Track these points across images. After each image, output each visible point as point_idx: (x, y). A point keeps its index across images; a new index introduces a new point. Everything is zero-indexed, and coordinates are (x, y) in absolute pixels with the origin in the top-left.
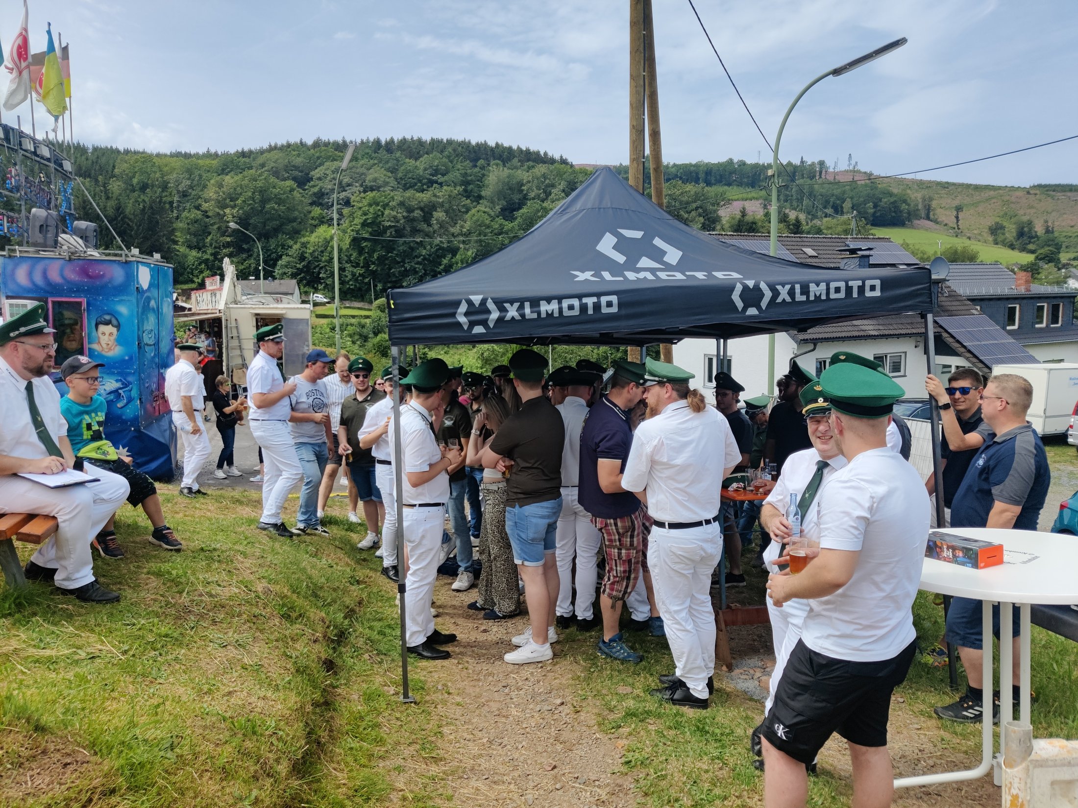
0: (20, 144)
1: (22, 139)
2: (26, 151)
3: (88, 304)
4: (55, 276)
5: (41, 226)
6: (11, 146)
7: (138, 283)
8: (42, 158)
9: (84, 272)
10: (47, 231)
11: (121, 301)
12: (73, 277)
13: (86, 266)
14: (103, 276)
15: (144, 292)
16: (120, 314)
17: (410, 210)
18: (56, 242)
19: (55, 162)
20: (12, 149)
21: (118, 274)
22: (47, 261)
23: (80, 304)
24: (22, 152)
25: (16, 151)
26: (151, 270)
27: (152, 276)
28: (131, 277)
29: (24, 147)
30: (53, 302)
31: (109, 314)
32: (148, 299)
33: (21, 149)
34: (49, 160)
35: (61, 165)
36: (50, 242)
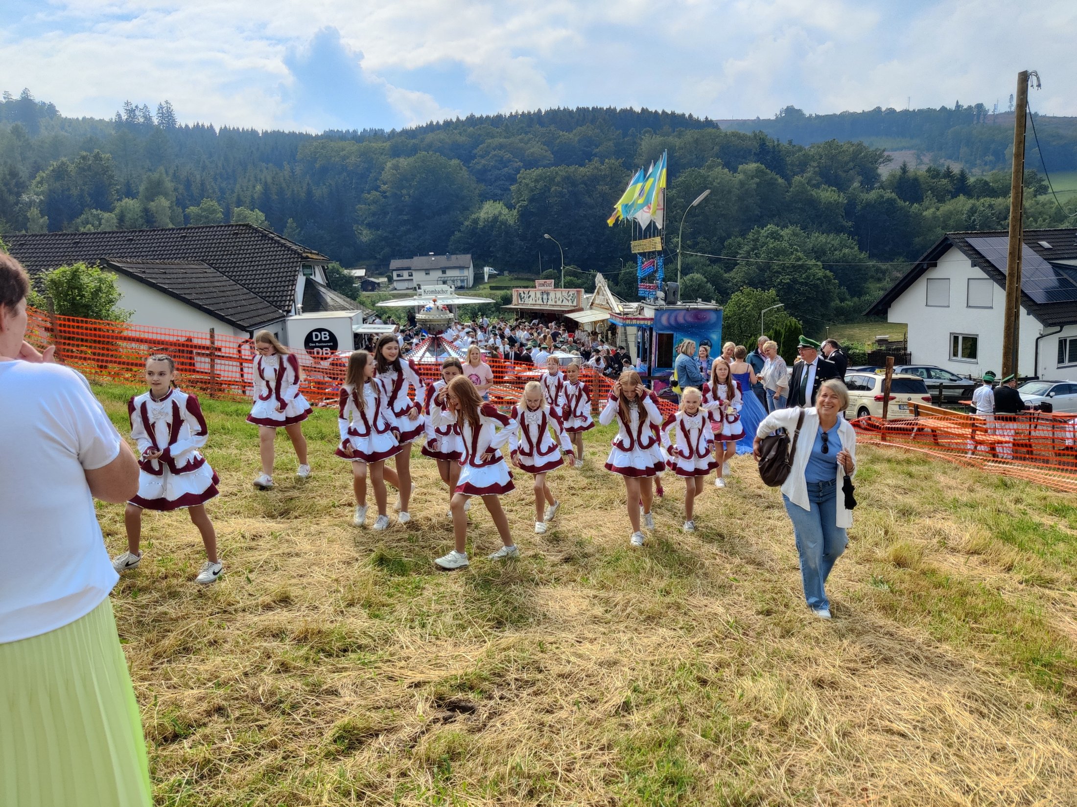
17: (574, 184)
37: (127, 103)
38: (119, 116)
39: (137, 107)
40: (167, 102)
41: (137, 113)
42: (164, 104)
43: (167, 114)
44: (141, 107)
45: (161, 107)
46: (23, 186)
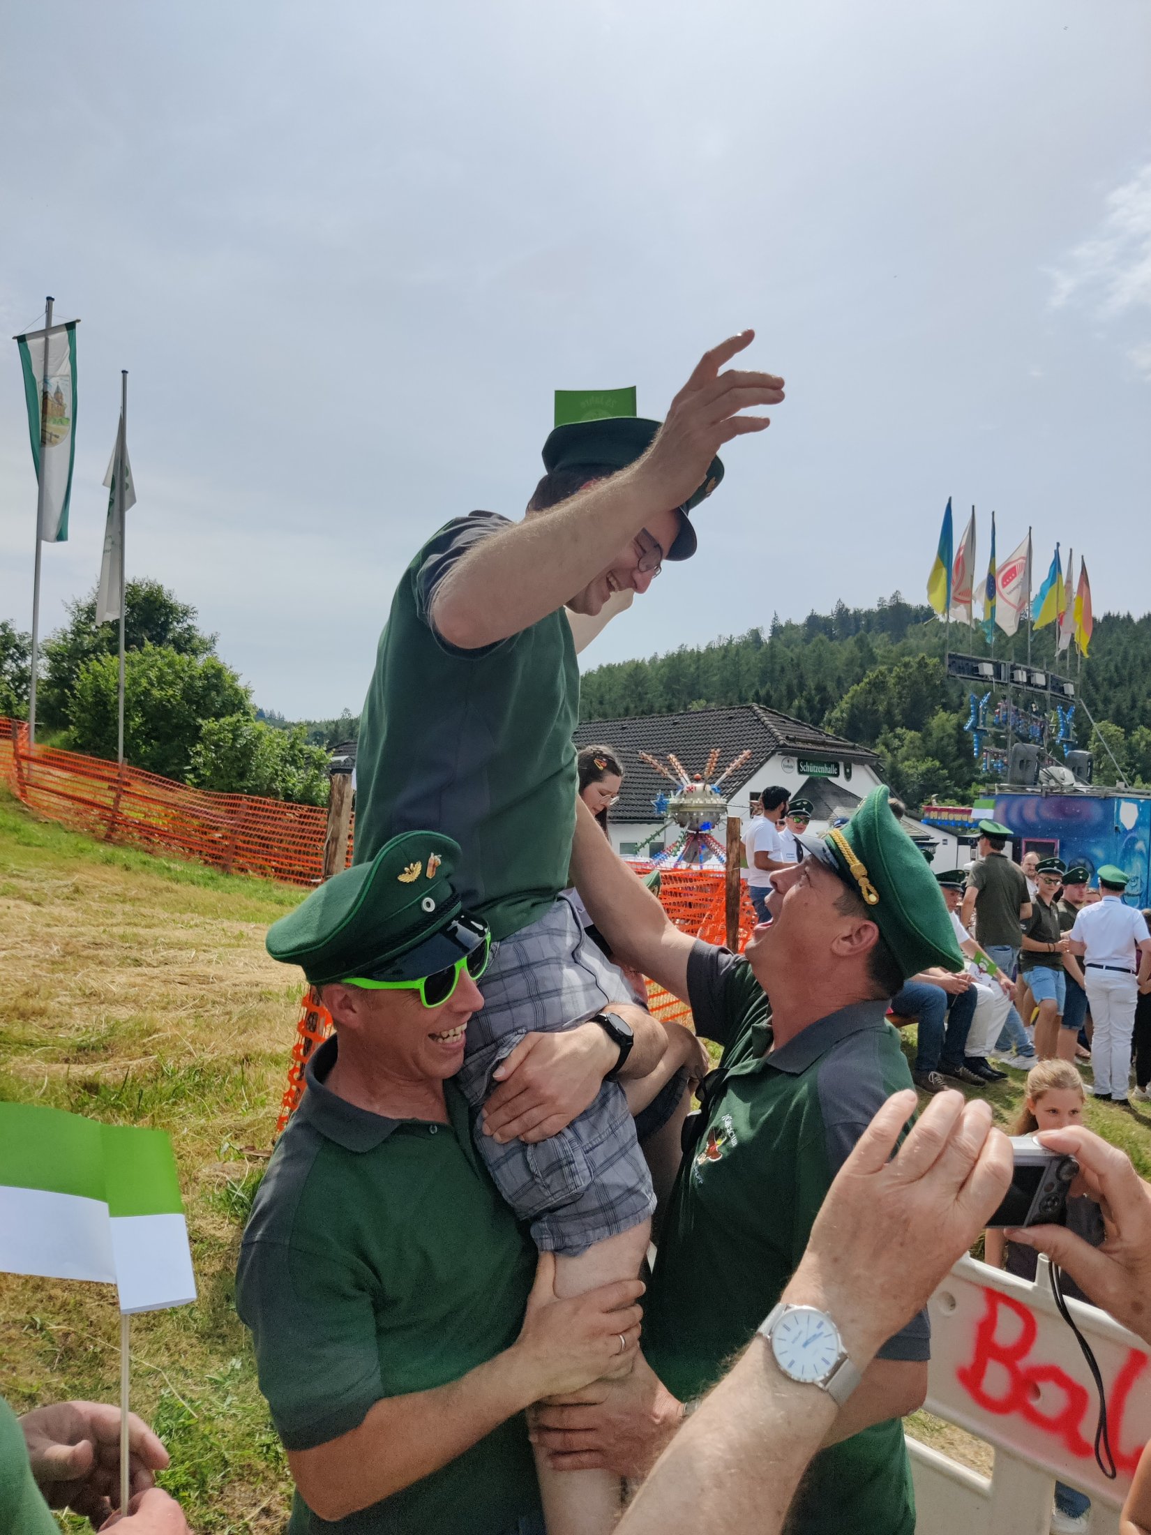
0: (1012, 676)
1: (1015, 672)
2: (1018, 683)
3: (1062, 845)
4: (1030, 815)
5: (1022, 761)
6: (1002, 681)
7: (1118, 821)
8: (1036, 686)
9: (1060, 810)
10: (1027, 766)
11: (1096, 844)
12: (1047, 814)
13: (1063, 801)
14: (1079, 814)
15: (1126, 832)
16: (1095, 857)
18: (1037, 776)
19: (1053, 688)
20: (1002, 684)
21: (1096, 812)
22: (1024, 799)
23: (1053, 845)
24: (1013, 685)
25: (1006, 684)
26: (1140, 805)
27: (1140, 813)
28: (1110, 814)
29: (1015, 679)
30: (1027, 843)
31: (1083, 857)
32: (1134, 841)
33: (1013, 682)
34: (1045, 688)
35: (1062, 690)
36: (1030, 776)
46: (827, 702)
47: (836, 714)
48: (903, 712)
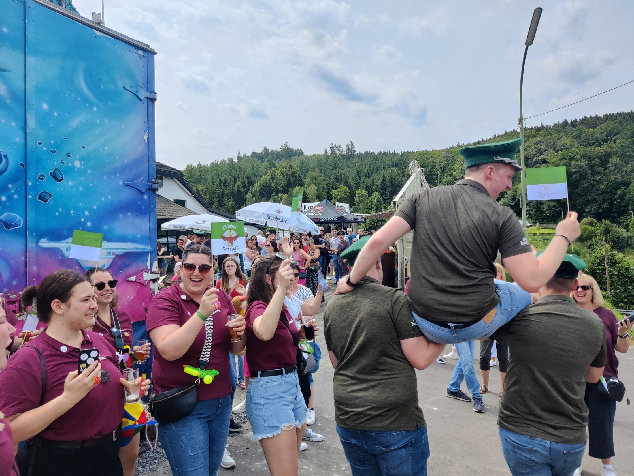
17: (591, 159)
37: (331, 144)
38: (326, 151)
39: (335, 145)
40: (351, 142)
41: (335, 148)
42: (350, 143)
43: (351, 148)
44: (337, 145)
45: (348, 145)
46: (251, 183)
47: (254, 189)
48: (282, 187)
